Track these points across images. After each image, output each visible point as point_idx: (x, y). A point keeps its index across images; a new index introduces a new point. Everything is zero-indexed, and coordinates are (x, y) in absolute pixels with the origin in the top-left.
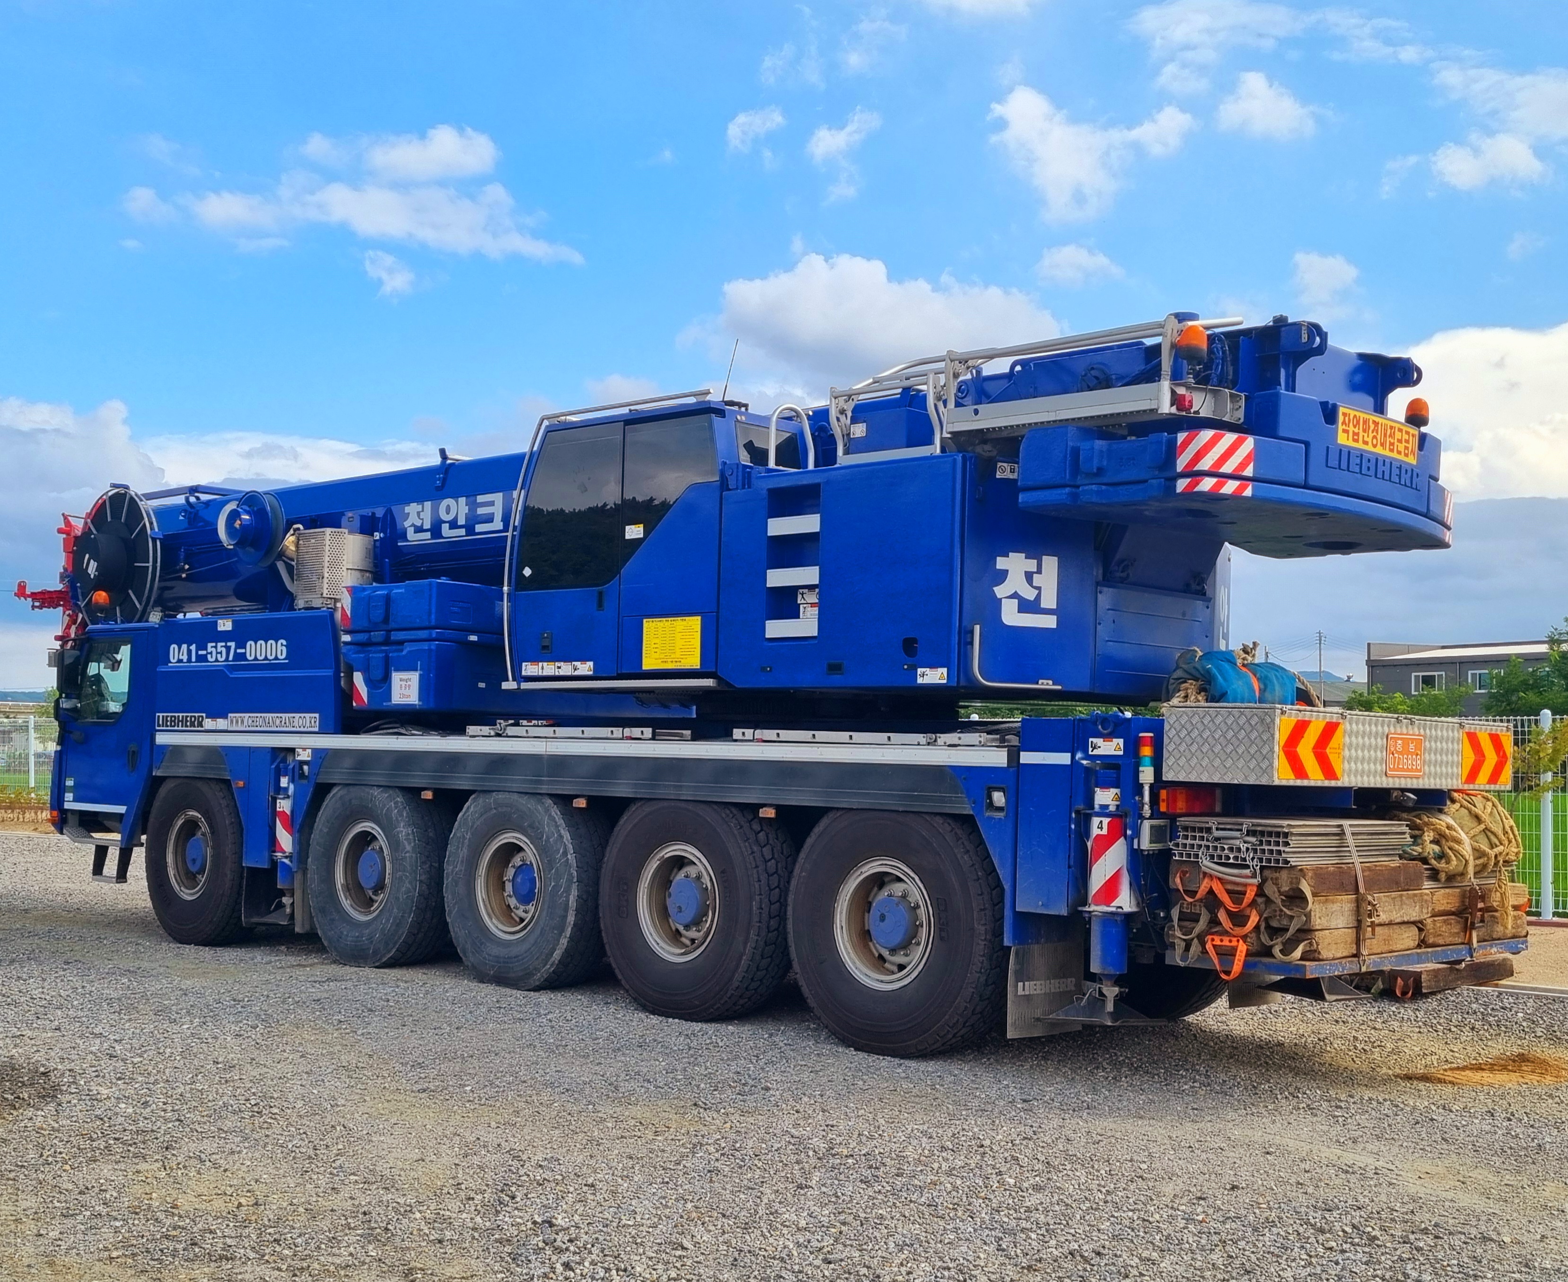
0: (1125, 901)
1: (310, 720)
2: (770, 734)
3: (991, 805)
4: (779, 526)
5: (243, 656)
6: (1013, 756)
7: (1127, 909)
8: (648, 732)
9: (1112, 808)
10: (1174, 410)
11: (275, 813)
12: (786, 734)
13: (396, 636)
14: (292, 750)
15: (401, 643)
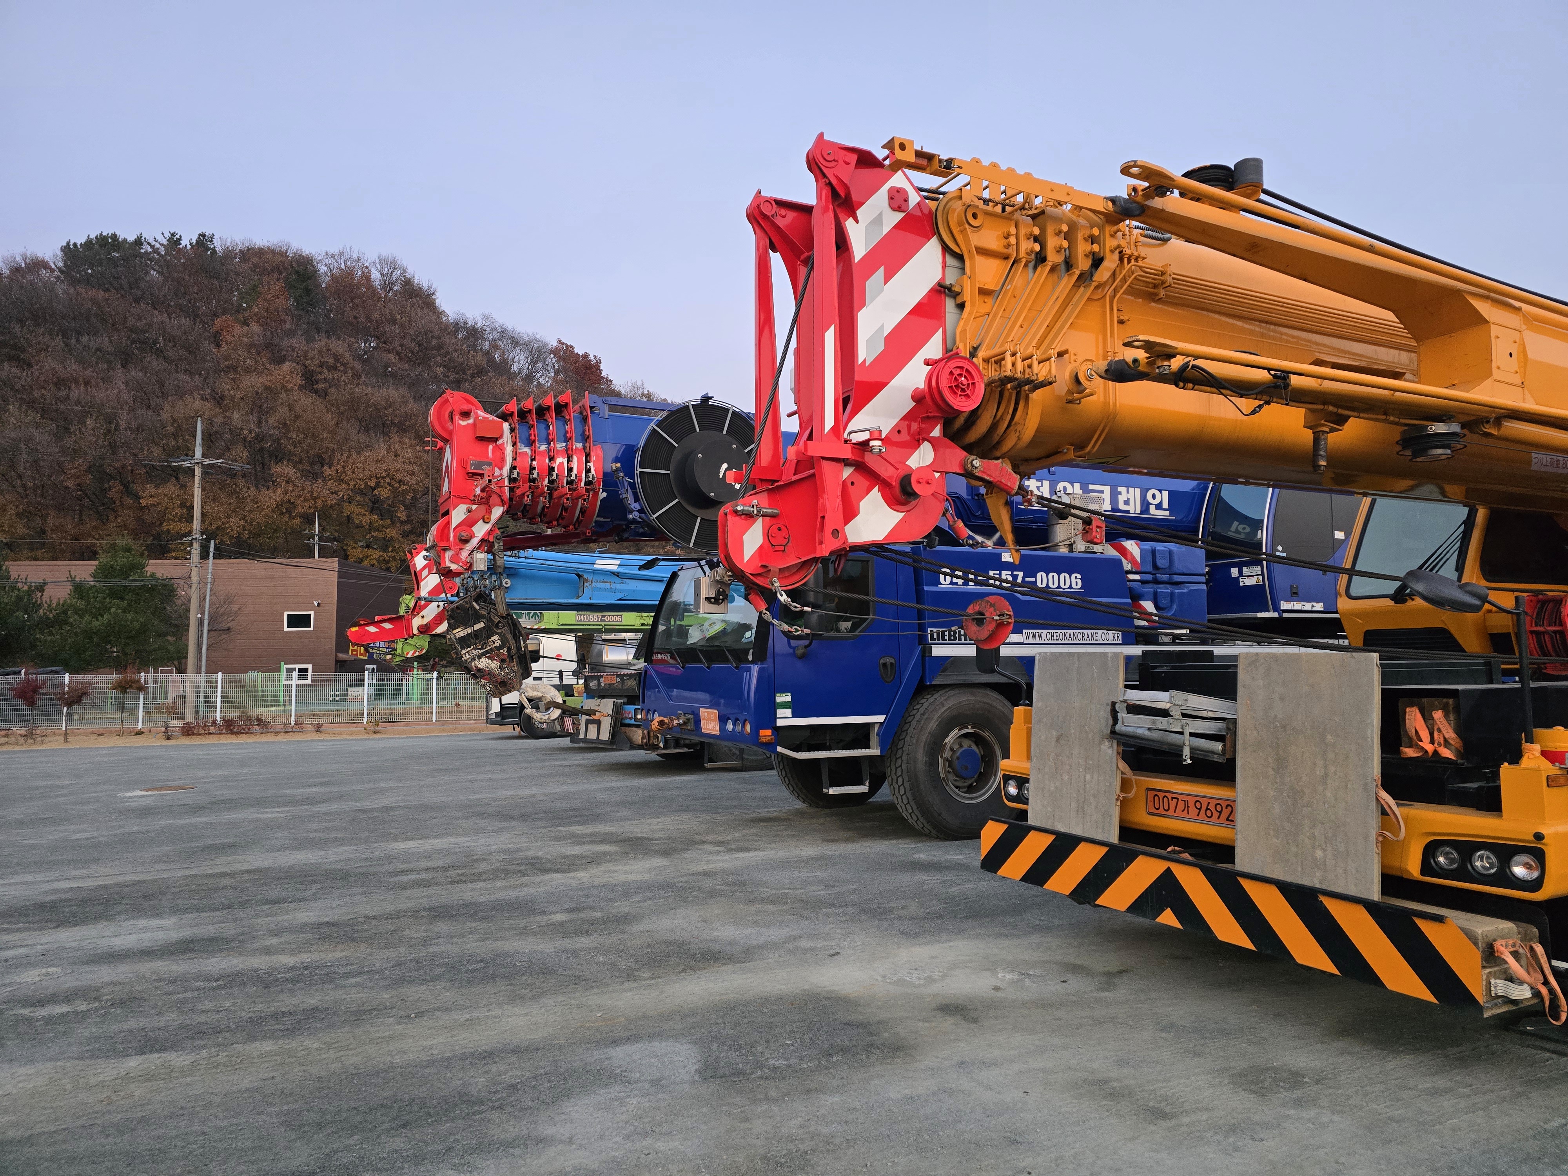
1: (1113, 635)
5: (1033, 584)
13: (1177, 578)
15: (1180, 583)
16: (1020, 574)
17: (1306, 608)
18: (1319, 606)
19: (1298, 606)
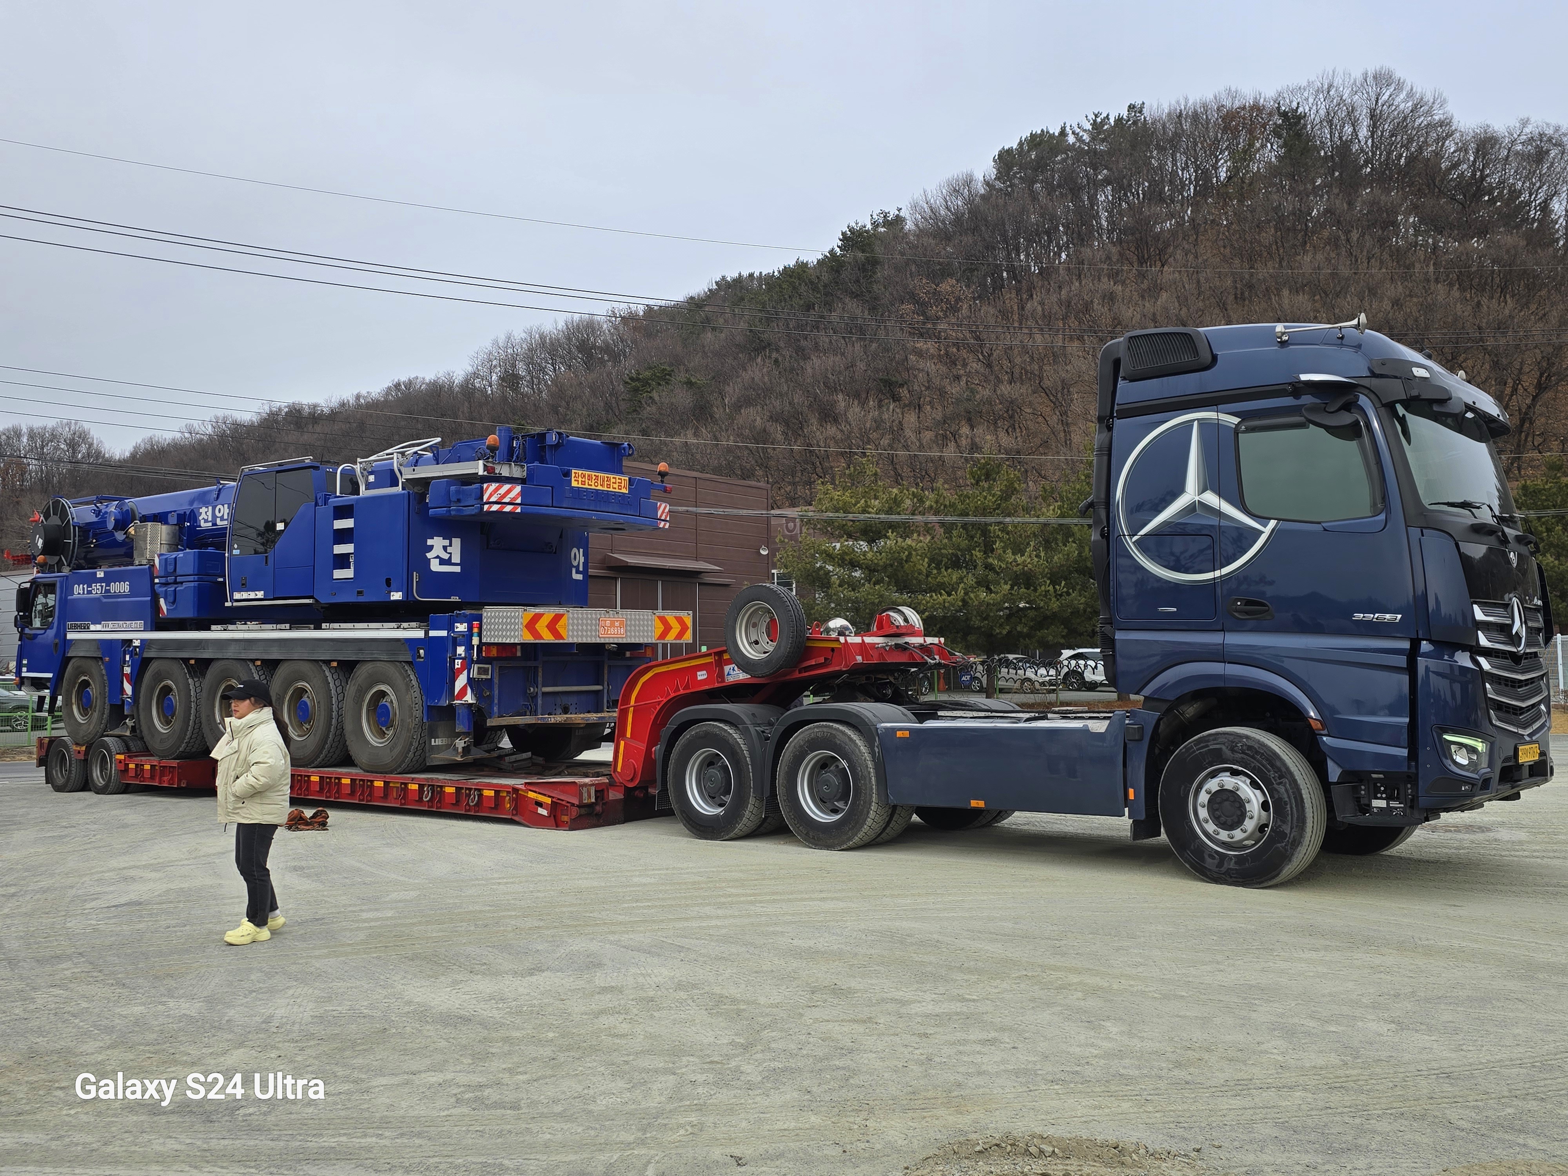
0: (469, 698)
1: (139, 624)
2: (336, 625)
3: (419, 657)
4: (339, 524)
5: (108, 591)
6: (426, 633)
7: (470, 701)
8: (288, 626)
9: (463, 655)
10: (485, 473)
11: (123, 674)
12: (343, 625)
13: (179, 579)
14: (131, 641)
15: (182, 583)
16: (104, 584)
17: (251, 597)
18: (260, 594)
19: (245, 595)
